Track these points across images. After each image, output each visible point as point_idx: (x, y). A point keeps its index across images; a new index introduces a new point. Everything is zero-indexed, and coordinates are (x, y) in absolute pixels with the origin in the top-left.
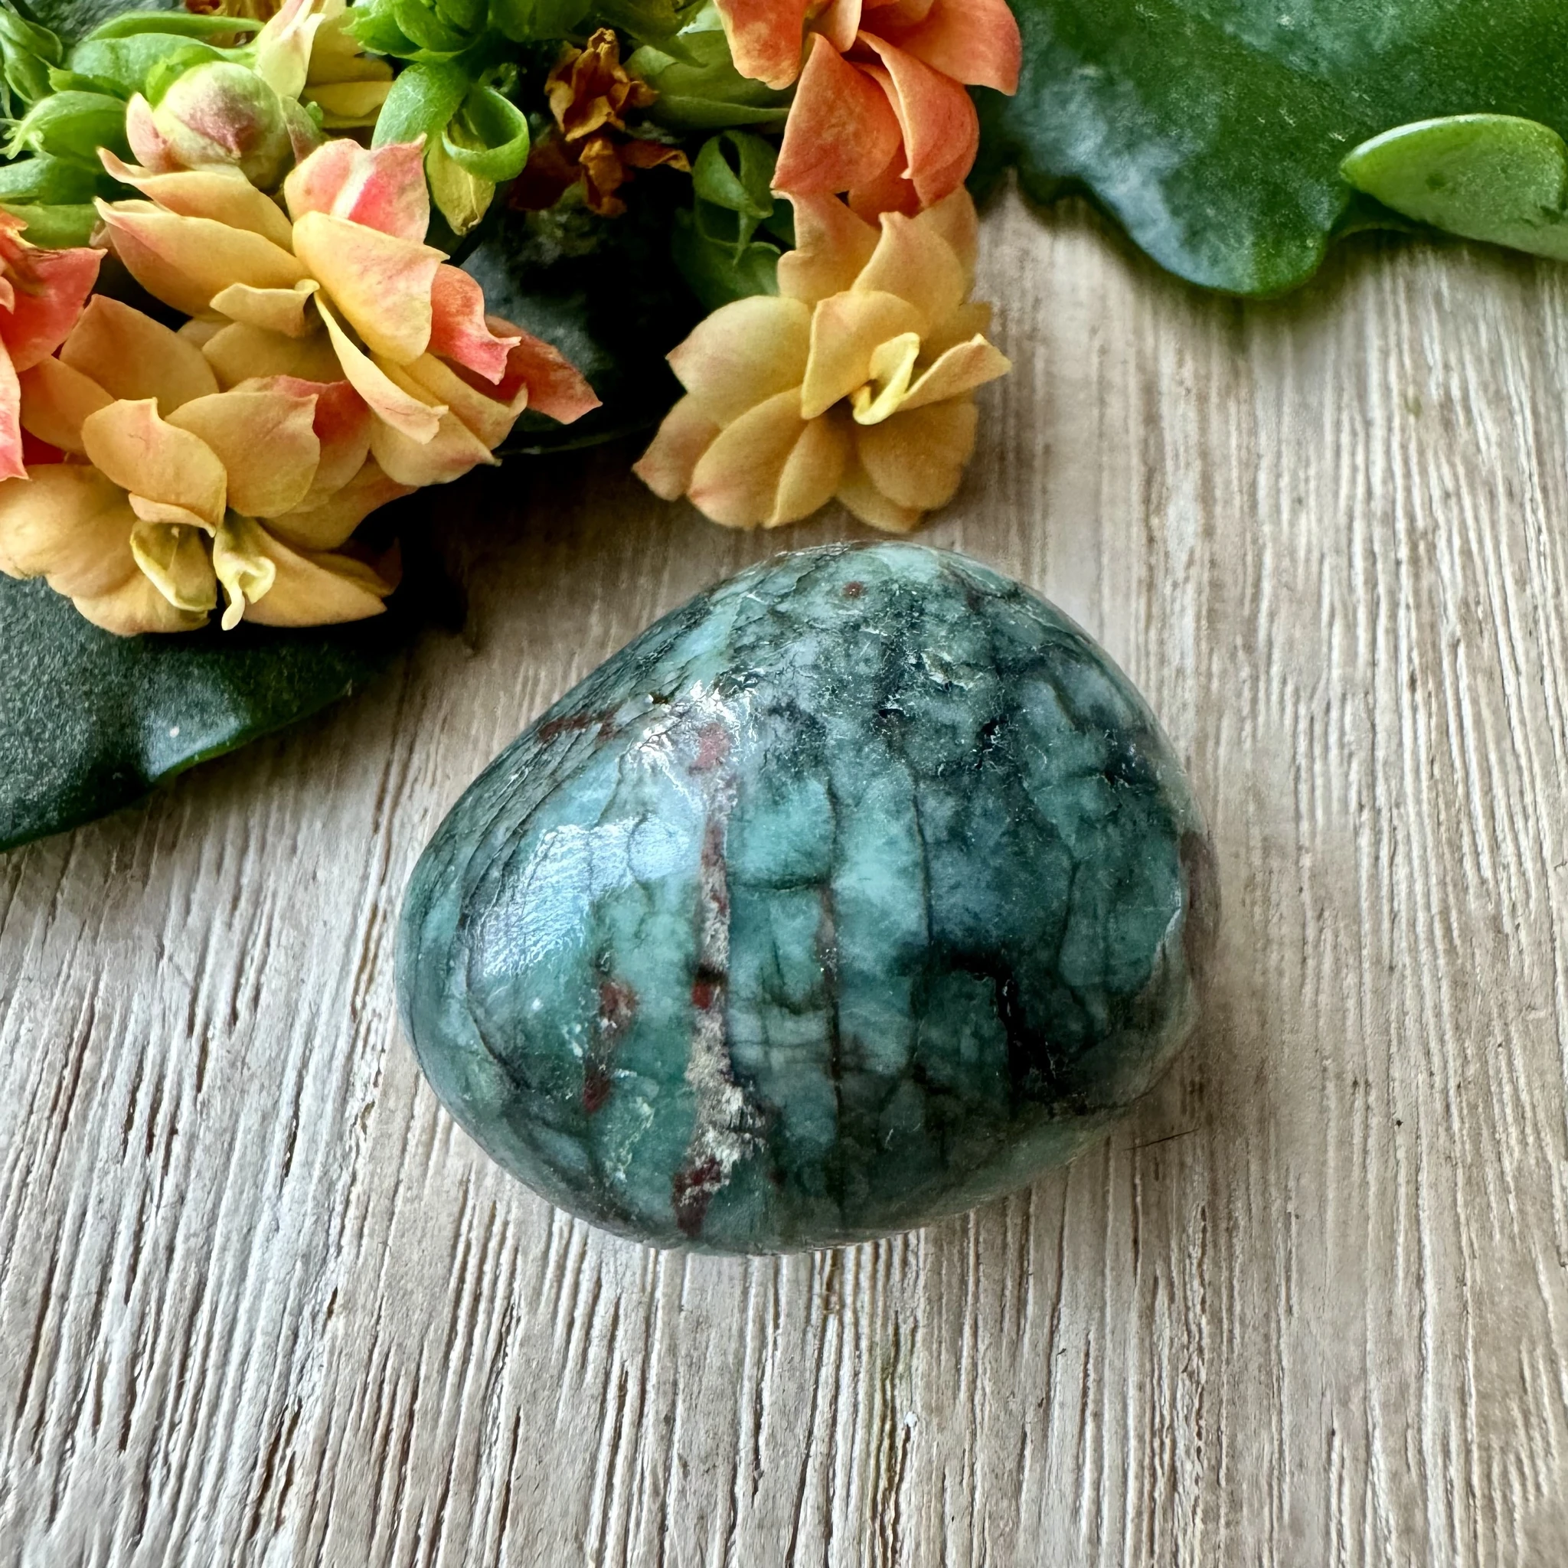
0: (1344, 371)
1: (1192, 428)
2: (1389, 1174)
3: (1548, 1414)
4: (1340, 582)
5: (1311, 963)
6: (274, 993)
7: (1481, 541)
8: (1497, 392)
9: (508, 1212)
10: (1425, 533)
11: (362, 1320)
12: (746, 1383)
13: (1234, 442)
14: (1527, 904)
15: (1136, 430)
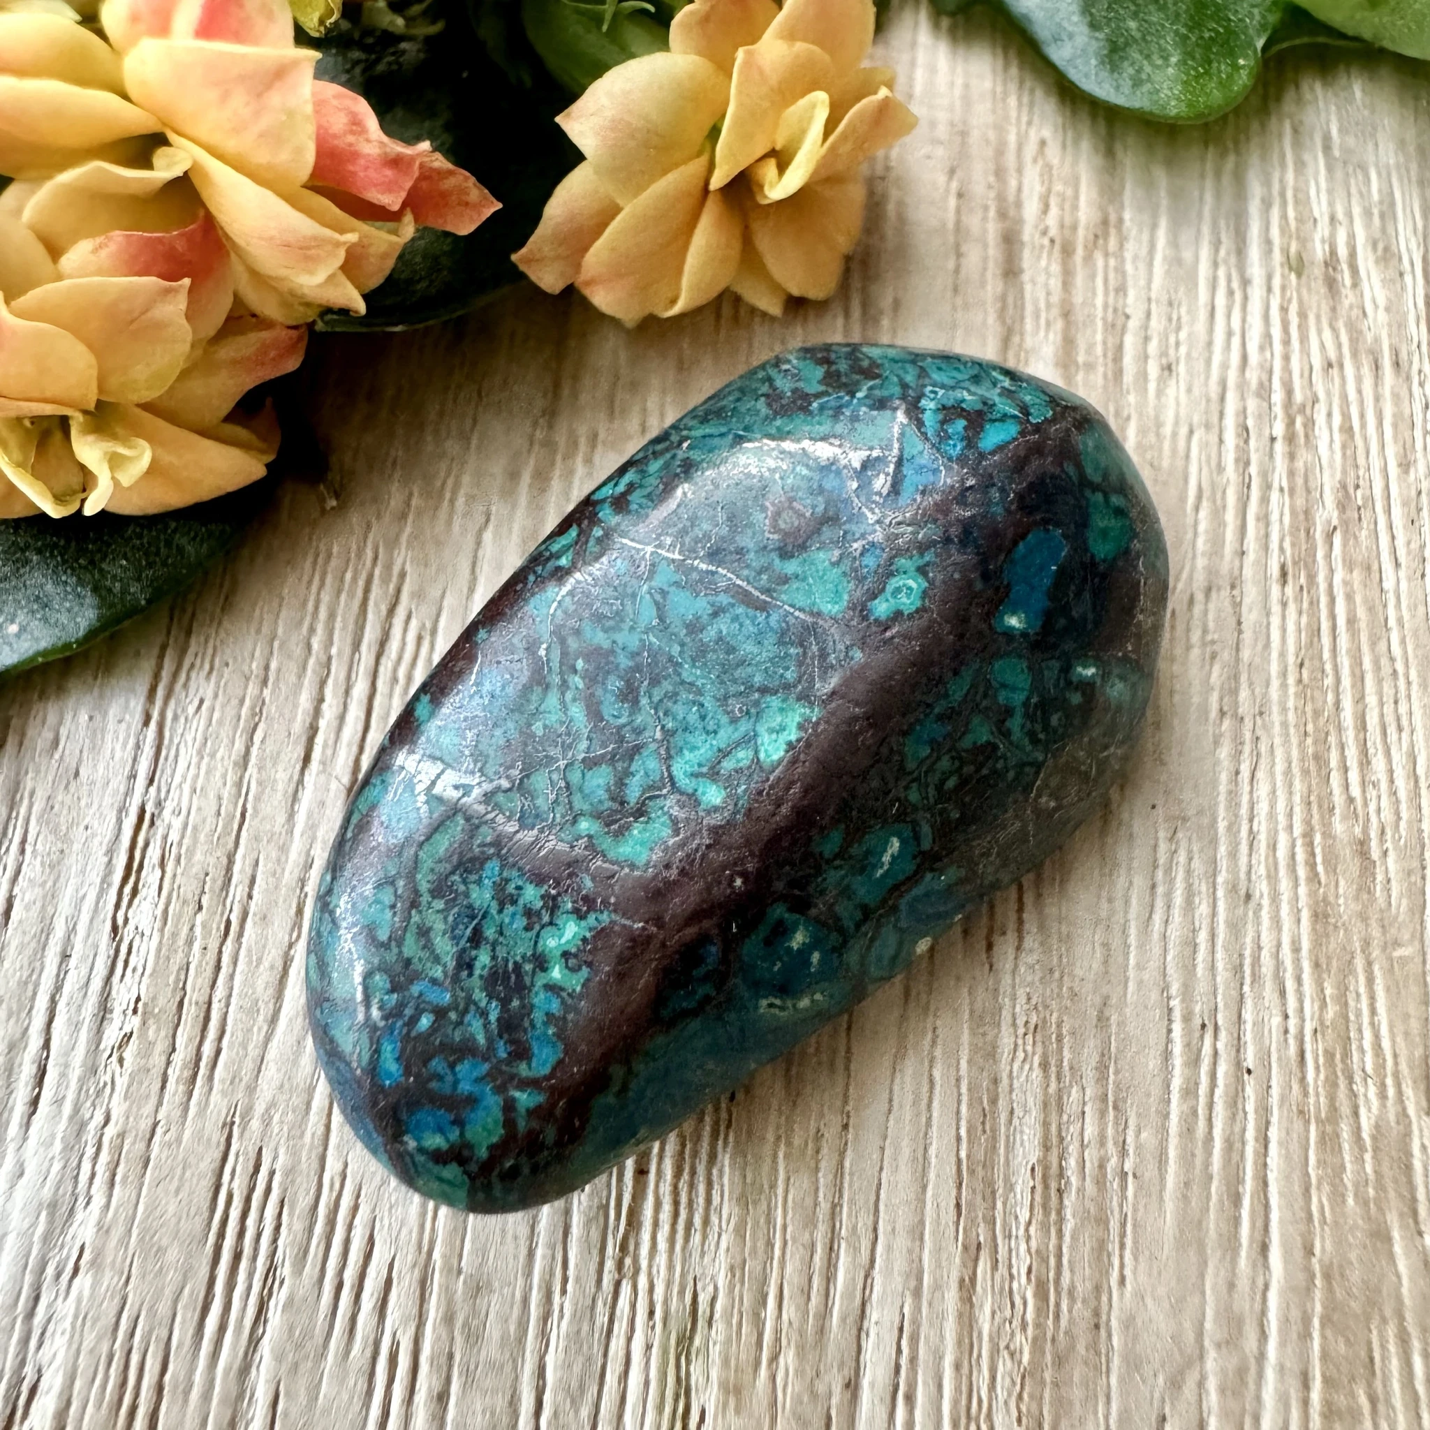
0: (1222, 223)
1: (1055, 283)
2: (1237, 1129)
3: (1398, 1401)
4: (1208, 462)
5: (1160, 890)
6: (27, 908)
7: (1362, 416)
8: (1386, 249)
9: (275, 1158)
10: (1302, 409)
11: (110, 1279)
12: (528, 1354)
13: (1099, 301)
14: (1397, 826)
15: (993, 286)
